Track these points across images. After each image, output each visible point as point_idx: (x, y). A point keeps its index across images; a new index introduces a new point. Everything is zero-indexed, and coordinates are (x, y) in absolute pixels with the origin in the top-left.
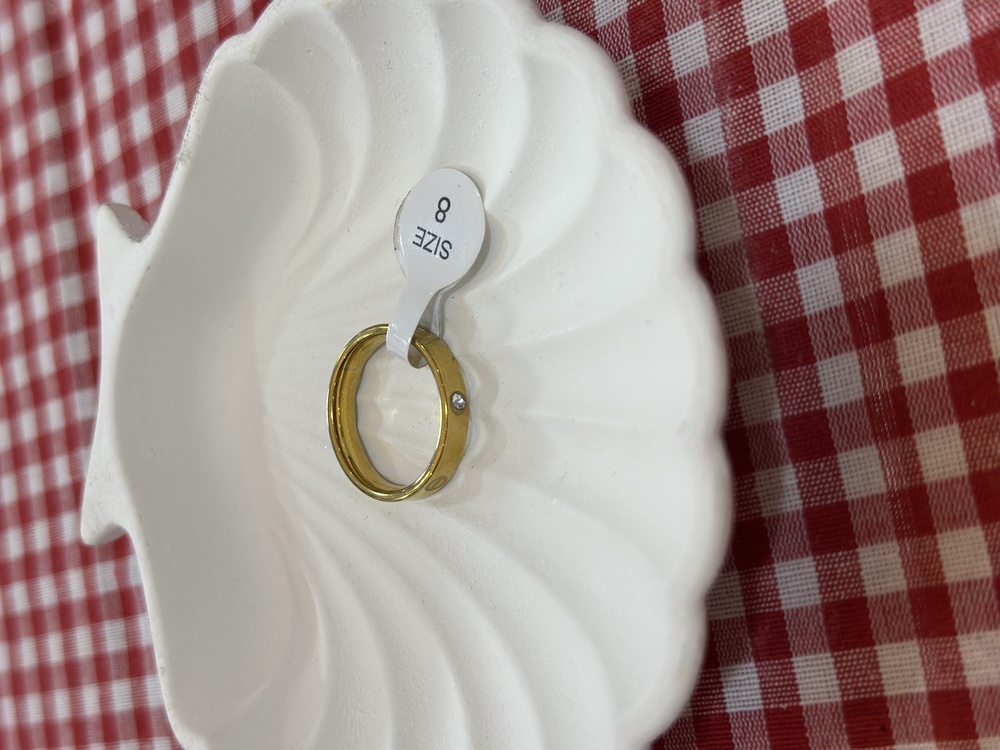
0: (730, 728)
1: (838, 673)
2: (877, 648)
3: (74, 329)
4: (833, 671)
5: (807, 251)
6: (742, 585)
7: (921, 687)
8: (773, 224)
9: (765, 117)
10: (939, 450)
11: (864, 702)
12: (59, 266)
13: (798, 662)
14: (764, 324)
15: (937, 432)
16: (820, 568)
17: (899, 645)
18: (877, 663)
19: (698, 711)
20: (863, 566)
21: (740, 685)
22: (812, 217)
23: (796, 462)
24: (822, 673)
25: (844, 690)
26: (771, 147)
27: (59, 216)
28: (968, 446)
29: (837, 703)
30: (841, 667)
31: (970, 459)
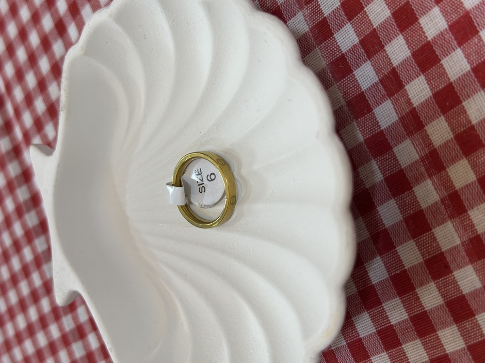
0: (376, 291)
1: (419, 248)
2: (433, 230)
3: (28, 211)
4: (416, 248)
5: (356, 62)
6: (365, 222)
7: (458, 242)
8: (338, 55)
9: (323, 9)
10: (438, 130)
11: (434, 257)
12: (15, 183)
13: (399, 249)
14: (345, 100)
15: (434, 123)
16: (398, 203)
17: (443, 226)
18: (435, 237)
19: (359, 289)
20: (417, 196)
21: (376, 269)
22: (355, 46)
23: (375, 158)
24: (411, 250)
25: (424, 255)
26: (329, 21)
27: (11, 160)
28: (450, 124)
29: (422, 262)
30: (419, 245)
31: (453, 129)
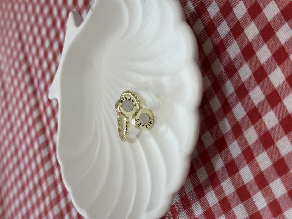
2: (218, 124)
4: (210, 135)
7: (230, 128)
11: (219, 139)
18: (219, 128)
25: (214, 139)
29: (213, 143)
30: (212, 133)
